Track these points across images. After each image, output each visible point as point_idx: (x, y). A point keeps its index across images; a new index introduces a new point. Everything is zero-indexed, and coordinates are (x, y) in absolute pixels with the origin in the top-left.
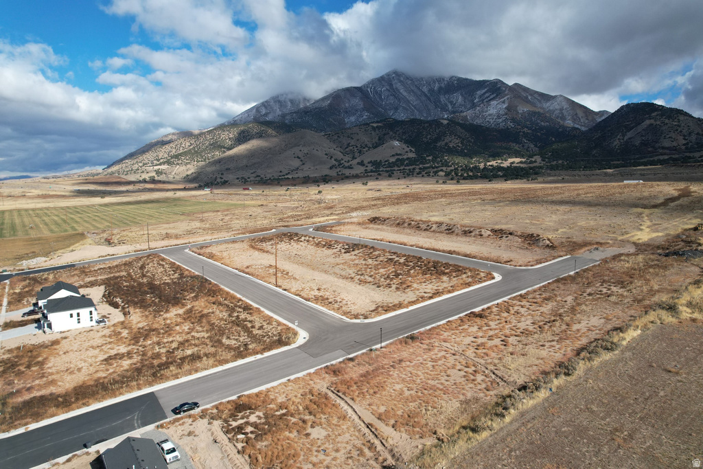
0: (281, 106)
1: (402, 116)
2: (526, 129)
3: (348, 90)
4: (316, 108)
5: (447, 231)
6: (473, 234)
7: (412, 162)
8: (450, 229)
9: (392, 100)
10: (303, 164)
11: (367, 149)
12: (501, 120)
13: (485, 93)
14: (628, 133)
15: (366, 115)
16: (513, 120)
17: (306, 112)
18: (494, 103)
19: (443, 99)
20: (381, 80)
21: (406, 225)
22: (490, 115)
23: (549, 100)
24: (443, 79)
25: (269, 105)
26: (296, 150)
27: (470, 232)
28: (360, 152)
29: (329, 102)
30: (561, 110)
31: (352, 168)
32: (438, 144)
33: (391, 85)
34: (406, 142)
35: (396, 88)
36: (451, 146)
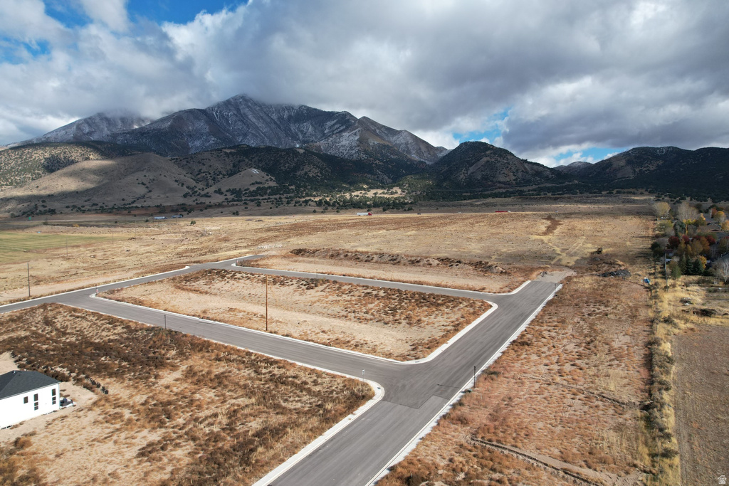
0: (109, 124)
1: (252, 143)
2: (377, 161)
3: (191, 112)
4: (154, 130)
5: (392, 262)
6: (421, 263)
7: (274, 191)
8: (395, 260)
9: (240, 125)
10: (150, 191)
11: (221, 176)
12: (354, 152)
13: (334, 125)
14: (470, 168)
15: (212, 140)
16: (365, 152)
17: (142, 133)
18: (346, 134)
19: (293, 128)
20: (227, 103)
21: (342, 256)
22: (343, 146)
23: (396, 135)
24: (293, 108)
25: (94, 123)
26: (140, 175)
27: (418, 262)
28: (214, 179)
29: (169, 123)
30: (407, 144)
31: (210, 197)
32: (298, 173)
33: (238, 110)
34: (263, 170)
35: (244, 114)
36: (311, 175)
